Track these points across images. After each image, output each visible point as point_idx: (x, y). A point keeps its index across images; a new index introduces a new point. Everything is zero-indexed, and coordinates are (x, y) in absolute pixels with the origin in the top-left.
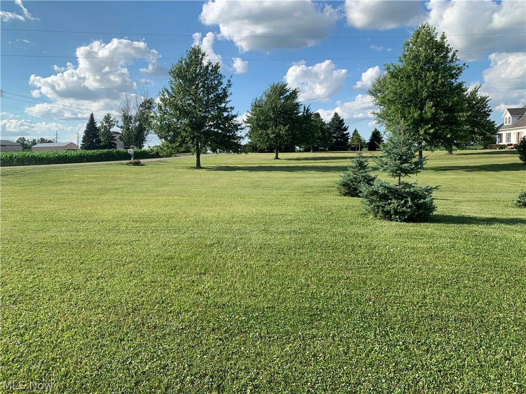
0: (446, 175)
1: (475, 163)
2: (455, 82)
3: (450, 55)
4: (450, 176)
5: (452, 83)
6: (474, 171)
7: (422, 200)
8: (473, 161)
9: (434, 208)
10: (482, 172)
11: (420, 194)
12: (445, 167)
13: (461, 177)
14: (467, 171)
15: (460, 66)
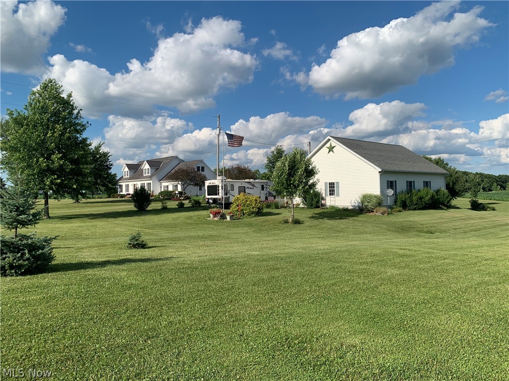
0: (71, 223)
1: (99, 211)
2: (80, 137)
3: (75, 112)
4: (75, 224)
5: (77, 138)
6: (97, 218)
7: (40, 251)
8: (97, 209)
9: (53, 258)
10: (105, 219)
11: (38, 245)
12: (71, 215)
13: (85, 224)
14: (91, 219)
15: (84, 123)
